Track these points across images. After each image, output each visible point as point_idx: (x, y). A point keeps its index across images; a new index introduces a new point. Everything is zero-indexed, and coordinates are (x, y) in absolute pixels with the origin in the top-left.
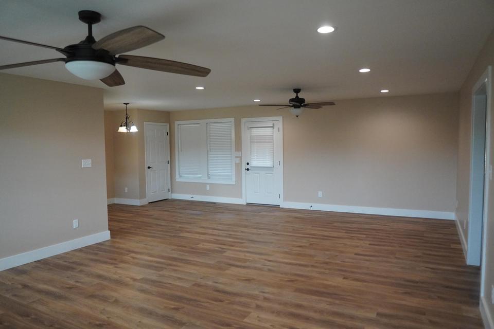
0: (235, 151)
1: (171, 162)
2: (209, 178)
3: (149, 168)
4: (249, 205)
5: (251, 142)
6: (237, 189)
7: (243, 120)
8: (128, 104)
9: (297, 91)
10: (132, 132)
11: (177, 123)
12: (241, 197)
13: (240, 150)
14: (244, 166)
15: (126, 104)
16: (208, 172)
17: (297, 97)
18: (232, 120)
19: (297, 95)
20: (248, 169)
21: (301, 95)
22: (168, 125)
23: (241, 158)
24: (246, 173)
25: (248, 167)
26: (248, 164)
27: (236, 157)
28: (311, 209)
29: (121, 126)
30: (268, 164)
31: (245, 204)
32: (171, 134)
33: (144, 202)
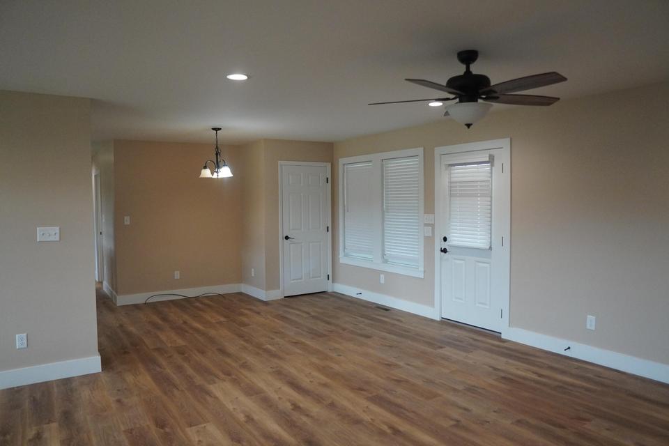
0: (425, 213)
1: (333, 229)
2: (386, 261)
3: (287, 238)
4: (446, 323)
5: (451, 196)
6: (424, 288)
7: (438, 151)
8: (220, 129)
9: (468, 57)
10: (222, 179)
11: (342, 161)
12: (432, 305)
13: (433, 212)
14: (439, 244)
15: (216, 129)
16: (383, 251)
17: (468, 72)
18: (420, 151)
19: (468, 68)
20: (444, 251)
21: (476, 69)
22: (330, 166)
23: (433, 226)
24: (441, 259)
25: (445, 245)
26: (445, 239)
27: (426, 225)
28: (568, 353)
29: (205, 167)
30: (480, 241)
31: (438, 319)
32: (333, 181)
33: (275, 295)
